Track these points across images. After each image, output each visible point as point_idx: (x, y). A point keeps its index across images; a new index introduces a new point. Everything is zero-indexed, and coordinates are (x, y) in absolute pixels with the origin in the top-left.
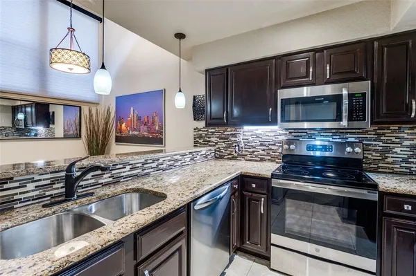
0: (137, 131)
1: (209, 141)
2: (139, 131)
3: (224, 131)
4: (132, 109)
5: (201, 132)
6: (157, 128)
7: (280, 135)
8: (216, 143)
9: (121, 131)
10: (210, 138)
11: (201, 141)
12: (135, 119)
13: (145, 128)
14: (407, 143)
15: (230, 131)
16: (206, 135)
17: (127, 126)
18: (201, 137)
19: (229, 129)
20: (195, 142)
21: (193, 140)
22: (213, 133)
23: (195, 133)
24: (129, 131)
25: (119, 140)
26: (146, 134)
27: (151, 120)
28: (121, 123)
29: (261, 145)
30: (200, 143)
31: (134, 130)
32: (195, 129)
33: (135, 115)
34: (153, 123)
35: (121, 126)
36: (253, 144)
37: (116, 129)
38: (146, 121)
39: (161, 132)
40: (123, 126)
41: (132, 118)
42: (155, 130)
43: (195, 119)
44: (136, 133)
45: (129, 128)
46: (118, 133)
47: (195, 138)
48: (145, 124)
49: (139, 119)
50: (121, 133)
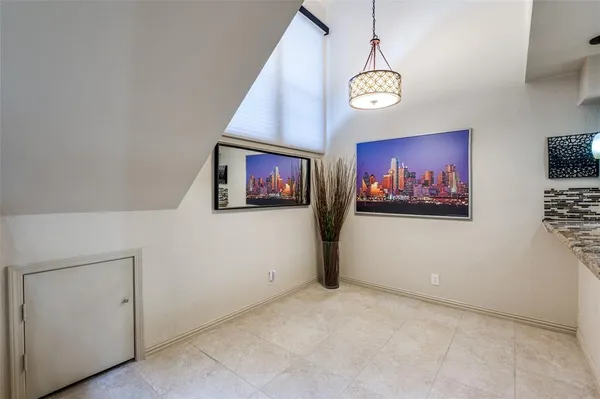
0: (404, 194)
1: (586, 213)
2: (411, 194)
4: (394, 161)
5: (561, 197)
9: (368, 194)
10: (587, 206)
11: (565, 211)
12: (401, 176)
13: (426, 190)
16: (576, 201)
17: (382, 186)
18: (562, 205)
20: (547, 213)
21: (542, 210)
23: (549, 199)
24: (387, 195)
25: (361, 208)
26: (427, 200)
27: (438, 178)
28: (369, 183)
30: (562, 215)
31: (399, 192)
32: (546, 192)
33: (401, 171)
34: (445, 181)
35: (368, 186)
37: (358, 191)
38: (427, 179)
39: (464, 198)
40: (374, 186)
41: (395, 174)
42: (449, 194)
43: (551, 176)
44: (402, 197)
45: (386, 190)
46: (362, 197)
47: (547, 207)
48: (426, 184)
49: (410, 176)
50: (368, 197)
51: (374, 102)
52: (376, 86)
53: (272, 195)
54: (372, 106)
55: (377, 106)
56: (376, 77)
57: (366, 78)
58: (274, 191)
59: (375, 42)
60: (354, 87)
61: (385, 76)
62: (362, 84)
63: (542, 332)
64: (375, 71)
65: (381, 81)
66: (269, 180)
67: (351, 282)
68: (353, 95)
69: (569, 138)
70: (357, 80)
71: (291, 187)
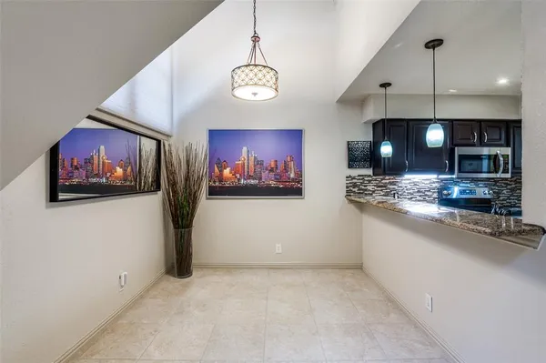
0: (254, 179)
1: (366, 190)
2: (261, 179)
3: (382, 179)
4: (245, 149)
5: (354, 181)
6: (292, 176)
7: (434, 183)
8: (373, 192)
9: (221, 178)
10: (366, 186)
11: (356, 190)
12: (251, 163)
13: (272, 175)
14: (509, 187)
15: (388, 179)
16: (361, 183)
17: (234, 172)
18: (355, 185)
19: (387, 178)
20: (347, 192)
21: (346, 189)
22: (370, 181)
23: (348, 182)
24: (239, 180)
25: (214, 192)
26: (273, 183)
27: (281, 166)
28: (222, 168)
29: (419, 192)
30: (355, 192)
31: (250, 177)
32: (347, 177)
33: (252, 159)
34: (286, 169)
35: (221, 171)
36: (411, 191)
37: (211, 177)
38: (273, 166)
39: (300, 181)
40: (227, 172)
41: (246, 161)
42: (289, 178)
43: (350, 166)
44: (253, 182)
45: (238, 176)
46: (214, 182)
47: (347, 187)
48: (271, 170)
49: (259, 163)
50: (220, 181)
51: (255, 94)
52: (256, 79)
53: (94, 180)
54: (253, 98)
55: (257, 98)
56: (256, 70)
57: (247, 71)
58: (97, 175)
59: (256, 39)
60: (236, 78)
61: (265, 71)
62: (243, 76)
63: (347, 271)
64: (256, 65)
65: (260, 75)
66: (89, 161)
67: (203, 267)
68: (236, 85)
69: (358, 142)
70: (239, 71)
71: (125, 171)
